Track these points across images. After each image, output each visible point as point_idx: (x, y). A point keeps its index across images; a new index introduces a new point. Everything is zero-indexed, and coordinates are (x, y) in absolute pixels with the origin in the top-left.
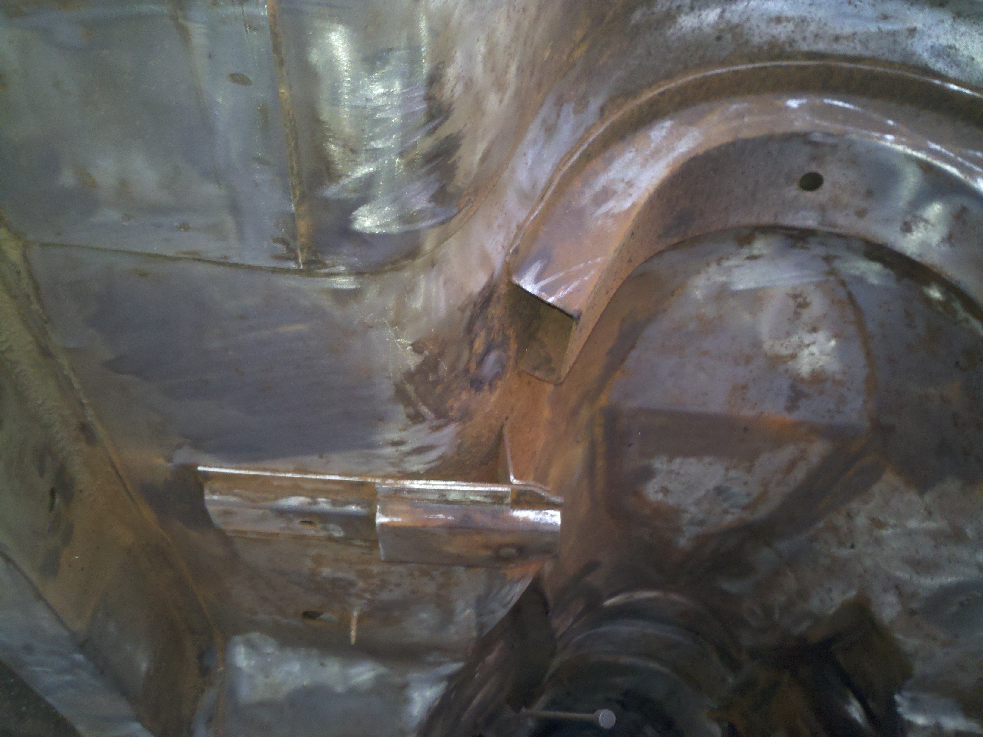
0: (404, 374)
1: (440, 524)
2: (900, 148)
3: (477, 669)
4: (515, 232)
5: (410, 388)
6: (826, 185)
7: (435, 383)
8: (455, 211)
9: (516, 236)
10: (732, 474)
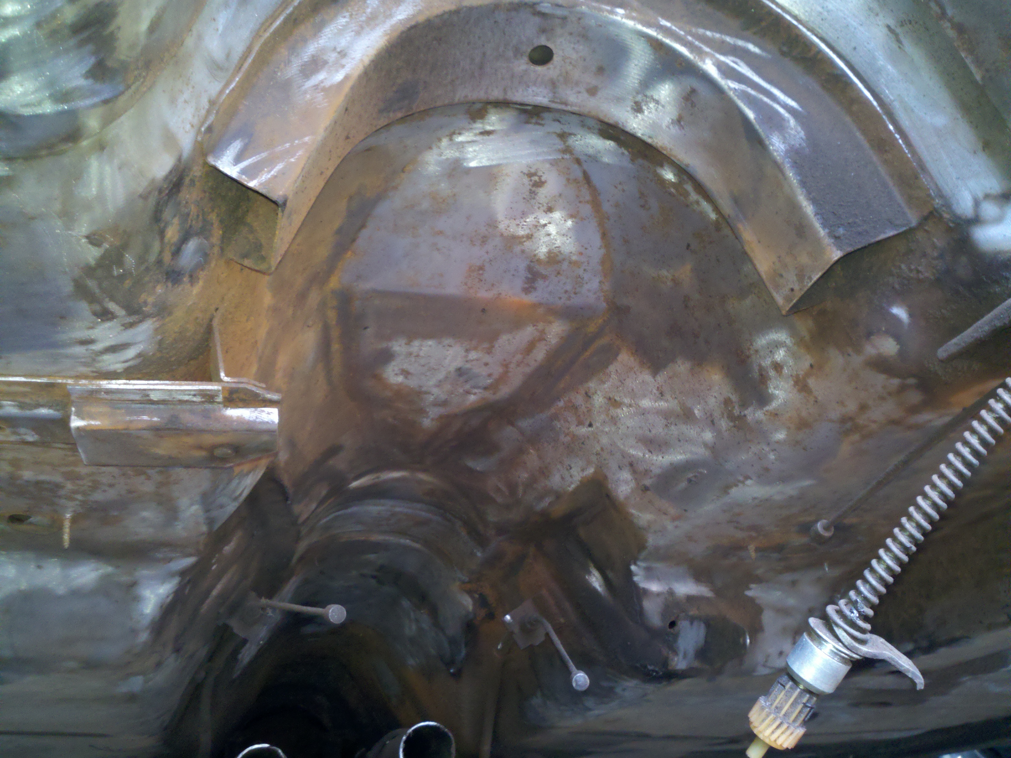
0: (82, 268)
1: (144, 426)
2: (630, 23)
3: (214, 561)
4: (207, 107)
5: (91, 284)
6: (556, 58)
7: (122, 278)
8: (121, 88)
9: (209, 112)
10: (473, 355)
